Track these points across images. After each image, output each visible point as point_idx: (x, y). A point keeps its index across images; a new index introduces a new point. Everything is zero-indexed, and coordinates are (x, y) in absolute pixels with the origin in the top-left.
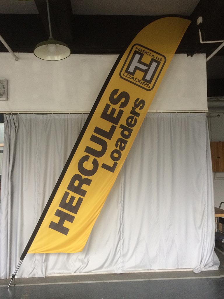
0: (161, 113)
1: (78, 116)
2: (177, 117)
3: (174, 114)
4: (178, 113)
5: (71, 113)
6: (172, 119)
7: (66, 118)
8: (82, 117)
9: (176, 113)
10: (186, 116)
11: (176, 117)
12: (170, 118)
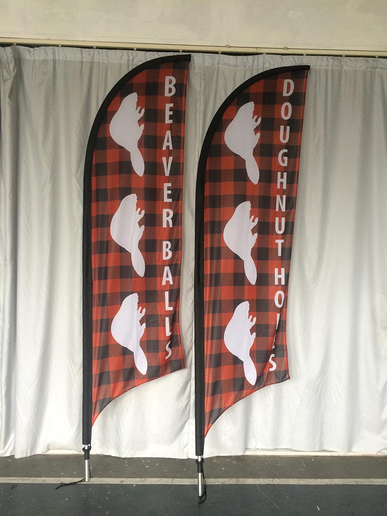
0: (302, 55)
1: (82, 54)
2: (345, 68)
3: (337, 61)
4: (346, 56)
5: (63, 46)
6: (330, 74)
7: (51, 57)
8: (93, 58)
9: (341, 56)
10: (367, 68)
11: (342, 68)
12: (326, 71)
